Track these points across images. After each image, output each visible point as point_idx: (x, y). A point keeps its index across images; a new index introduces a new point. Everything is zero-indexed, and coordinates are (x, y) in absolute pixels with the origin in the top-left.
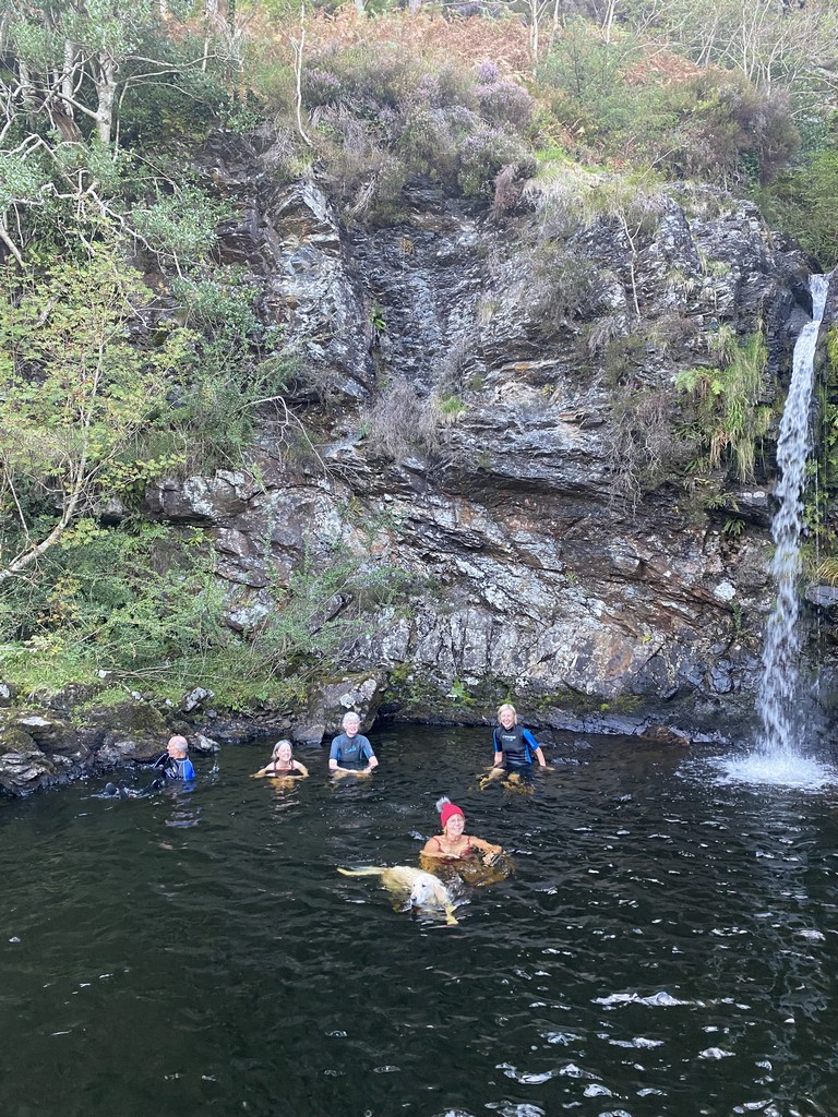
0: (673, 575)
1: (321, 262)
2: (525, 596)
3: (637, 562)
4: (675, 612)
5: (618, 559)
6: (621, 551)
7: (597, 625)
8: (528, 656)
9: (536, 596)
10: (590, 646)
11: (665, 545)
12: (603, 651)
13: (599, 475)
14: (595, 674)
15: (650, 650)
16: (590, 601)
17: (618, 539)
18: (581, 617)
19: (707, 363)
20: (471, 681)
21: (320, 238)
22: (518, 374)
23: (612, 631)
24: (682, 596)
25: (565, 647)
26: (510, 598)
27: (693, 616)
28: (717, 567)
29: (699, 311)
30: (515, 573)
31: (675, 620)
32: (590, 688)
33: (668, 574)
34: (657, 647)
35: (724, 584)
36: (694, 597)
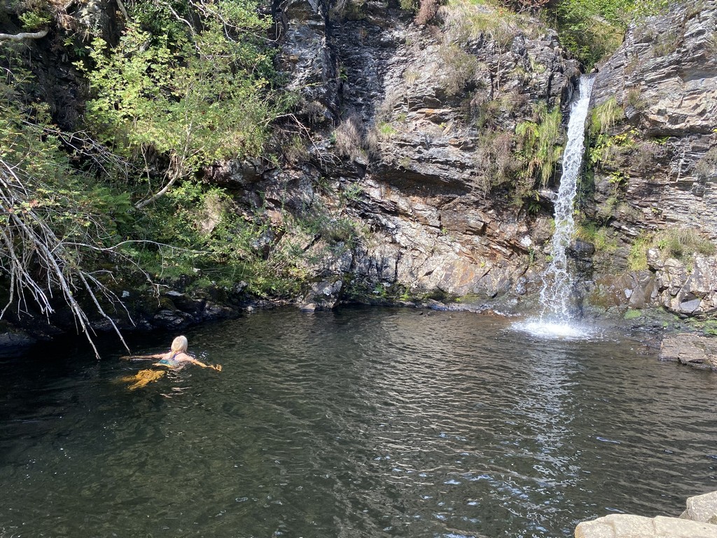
0: (500, 232)
1: (313, 37)
2: (418, 239)
3: (482, 224)
4: (499, 251)
5: (472, 222)
6: (474, 218)
7: (456, 257)
8: (418, 271)
9: (424, 239)
10: (452, 267)
11: (498, 216)
12: (458, 271)
13: (468, 176)
14: (454, 282)
15: (484, 271)
16: (453, 244)
17: (473, 211)
18: (448, 252)
19: (530, 119)
20: (385, 284)
21: (313, 23)
22: (427, 116)
23: (464, 261)
24: (504, 243)
25: (438, 268)
26: (409, 240)
27: (509, 254)
28: (524, 229)
29: (529, 91)
30: (413, 226)
31: (499, 255)
32: (450, 290)
33: (498, 231)
34: (487, 269)
35: (527, 238)
36: (510, 244)
